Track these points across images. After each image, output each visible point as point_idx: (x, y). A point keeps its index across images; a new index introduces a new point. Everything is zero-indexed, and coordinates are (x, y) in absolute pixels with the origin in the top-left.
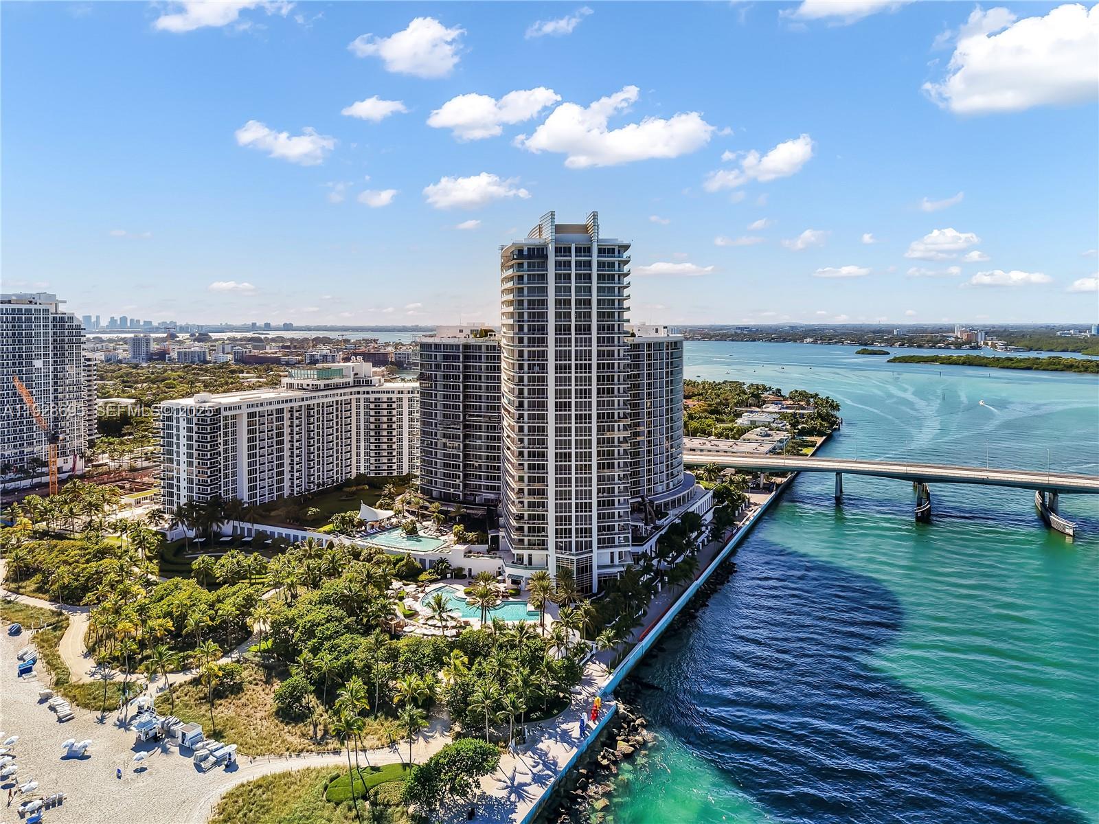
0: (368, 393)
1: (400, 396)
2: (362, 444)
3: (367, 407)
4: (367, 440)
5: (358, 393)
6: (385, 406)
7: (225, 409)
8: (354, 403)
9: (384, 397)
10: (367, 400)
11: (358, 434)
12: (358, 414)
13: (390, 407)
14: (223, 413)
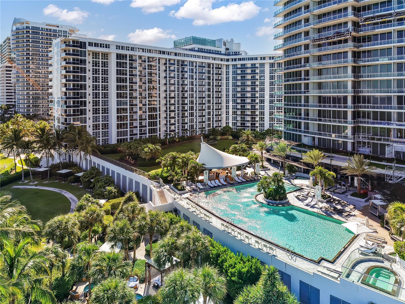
0: (235, 60)
1: (263, 61)
2: (231, 104)
3: (235, 73)
4: (234, 101)
5: (228, 60)
6: (249, 71)
7: (90, 44)
8: (224, 70)
9: (249, 63)
10: (235, 66)
11: (227, 96)
12: (227, 79)
13: (253, 72)
14: (89, 48)
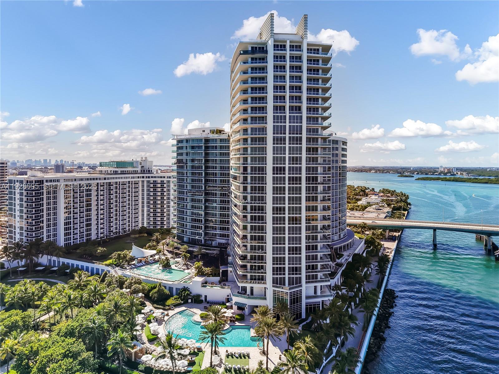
0: (149, 177)
1: (169, 179)
2: (145, 209)
3: (148, 186)
4: (148, 207)
5: (143, 177)
6: (159, 185)
7: (47, 181)
8: (140, 184)
9: (159, 180)
10: (148, 182)
11: (143, 203)
12: (143, 190)
13: (162, 187)
14: (45, 184)
